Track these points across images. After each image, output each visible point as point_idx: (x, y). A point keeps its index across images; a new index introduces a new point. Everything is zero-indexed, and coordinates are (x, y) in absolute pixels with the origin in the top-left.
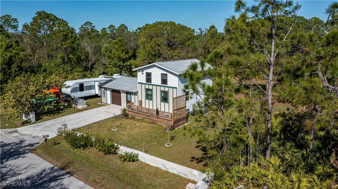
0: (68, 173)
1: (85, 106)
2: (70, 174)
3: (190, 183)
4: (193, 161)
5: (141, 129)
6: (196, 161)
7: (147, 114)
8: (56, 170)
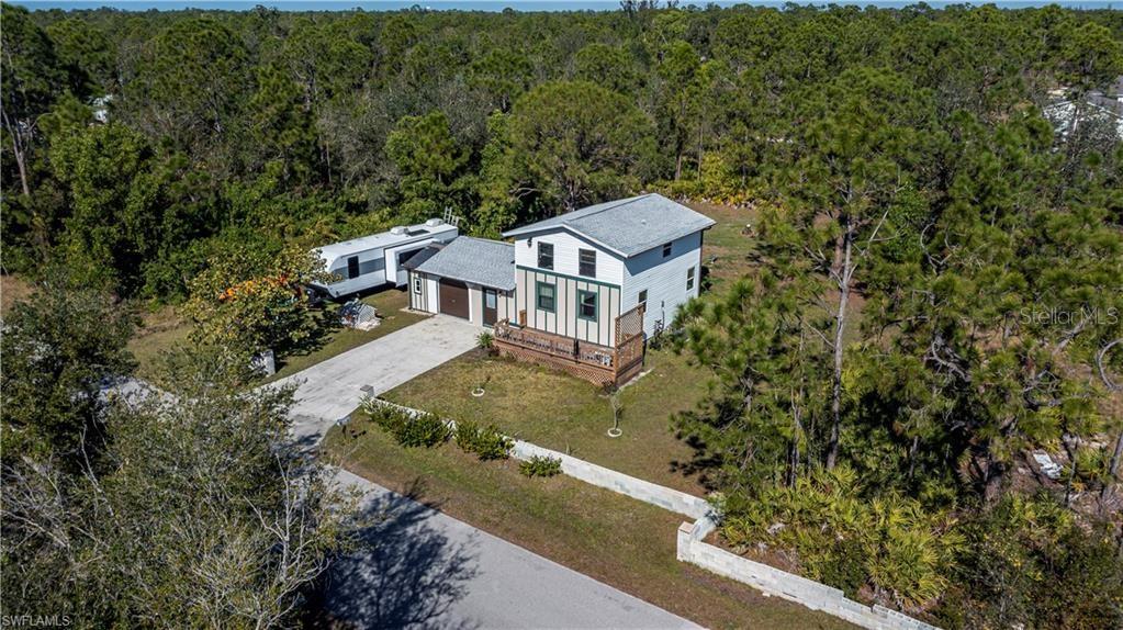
0: (428, 506)
1: (376, 323)
2: (436, 507)
3: (685, 523)
4: (674, 471)
5: (540, 391)
6: (682, 471)
7: (549, 351)
8: (400, 501)
